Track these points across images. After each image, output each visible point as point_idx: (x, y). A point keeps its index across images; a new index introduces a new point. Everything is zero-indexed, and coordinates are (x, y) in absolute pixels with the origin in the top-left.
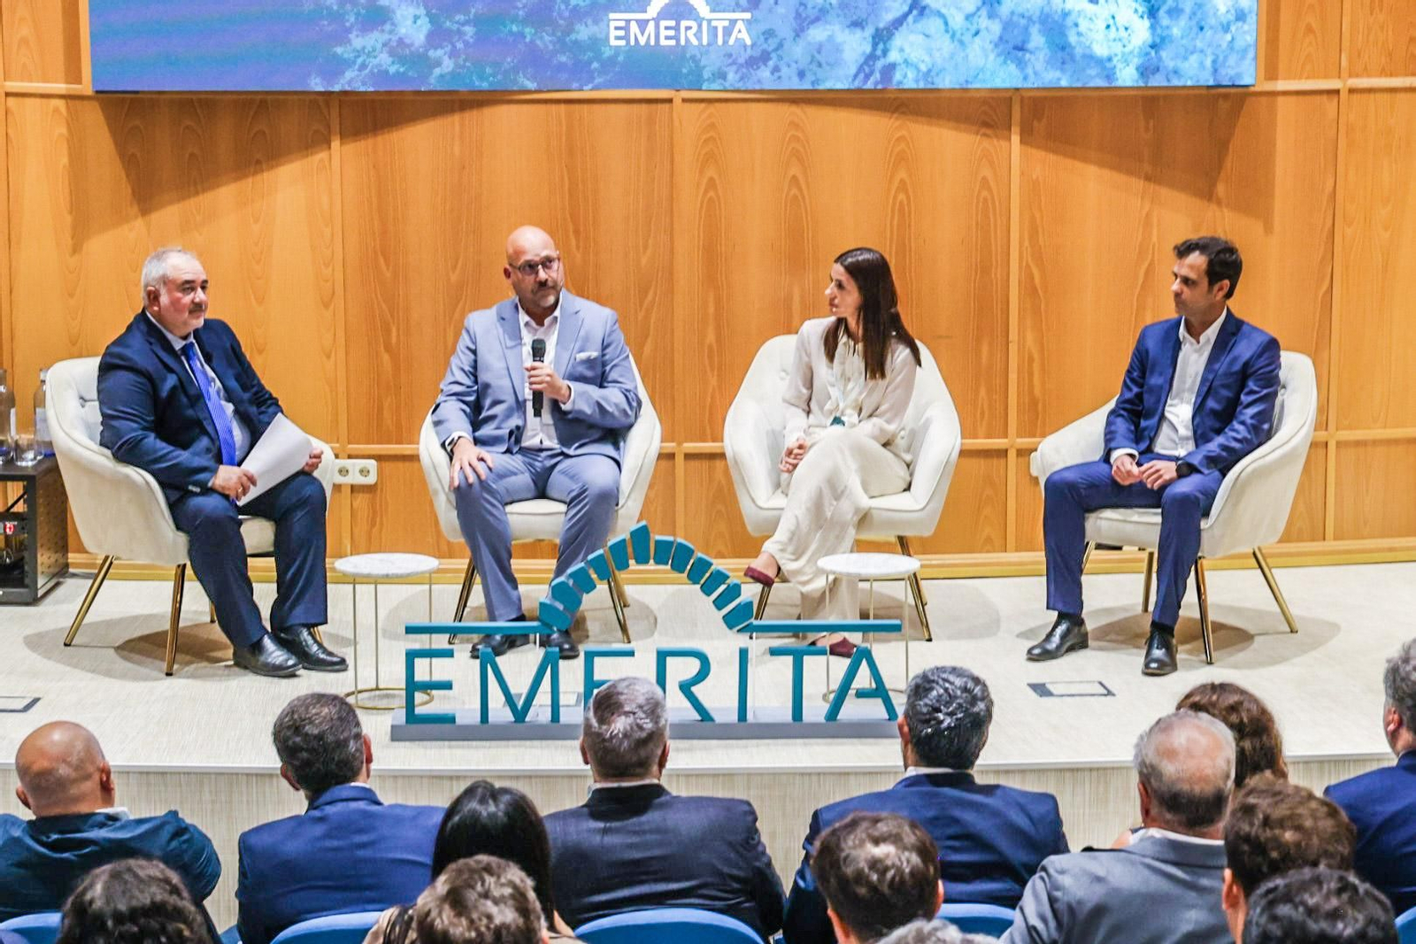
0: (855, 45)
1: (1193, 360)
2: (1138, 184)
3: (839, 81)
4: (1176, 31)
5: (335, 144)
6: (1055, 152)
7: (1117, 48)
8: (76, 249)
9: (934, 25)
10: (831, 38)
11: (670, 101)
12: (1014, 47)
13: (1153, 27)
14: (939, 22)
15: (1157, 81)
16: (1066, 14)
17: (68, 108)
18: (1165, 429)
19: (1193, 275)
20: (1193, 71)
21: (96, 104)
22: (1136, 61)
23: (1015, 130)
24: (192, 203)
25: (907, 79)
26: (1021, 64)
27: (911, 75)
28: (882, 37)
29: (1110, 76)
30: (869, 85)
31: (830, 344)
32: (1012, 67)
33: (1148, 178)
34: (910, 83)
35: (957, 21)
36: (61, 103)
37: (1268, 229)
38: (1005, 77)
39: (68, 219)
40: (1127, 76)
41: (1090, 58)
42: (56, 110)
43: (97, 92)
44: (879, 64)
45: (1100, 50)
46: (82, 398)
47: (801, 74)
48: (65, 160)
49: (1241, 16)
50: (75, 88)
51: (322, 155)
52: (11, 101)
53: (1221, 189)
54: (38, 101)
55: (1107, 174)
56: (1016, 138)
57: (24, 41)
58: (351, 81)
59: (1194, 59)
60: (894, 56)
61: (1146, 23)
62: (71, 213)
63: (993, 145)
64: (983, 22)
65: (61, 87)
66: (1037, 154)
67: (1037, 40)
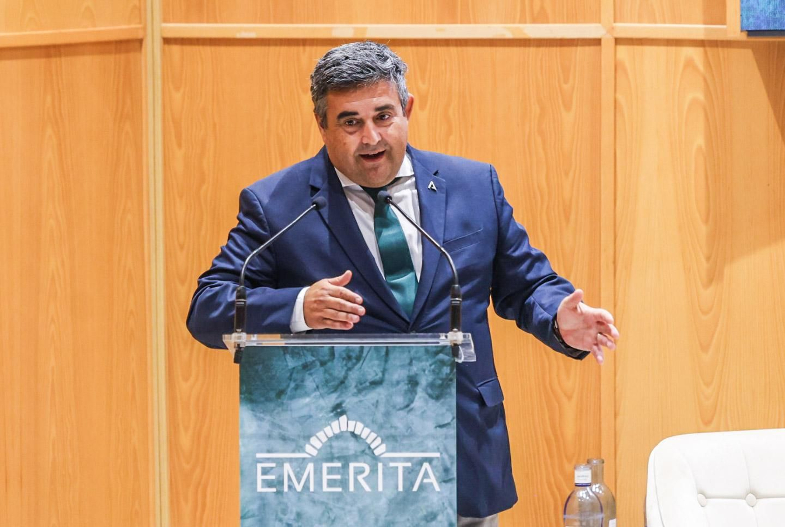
8: (713, 276)
17: (707, 63)
21: (748, 53)
36: (695, 54)
39: (703, 230)
42: (689, 63)
43: (751, 33)
46: (702, 493)
48: (700, 141)
50: (718, 31)
52: (622, 50)
54: (662, 49)
62: (706, 221)
65: (697, 29)
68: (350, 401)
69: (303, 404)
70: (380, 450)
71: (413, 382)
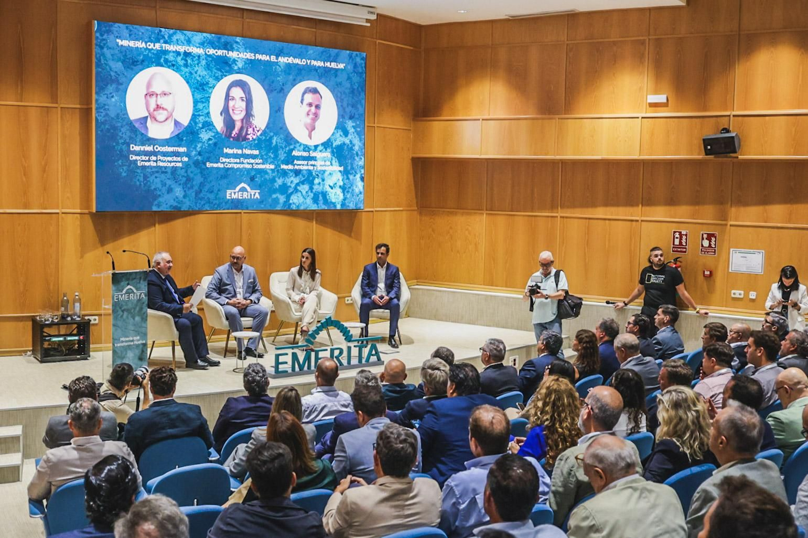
0: (282, 199)
1: (382, 273)
2: (337, 233)
3: (279, 208)
4: (348, 196)
5: (157, 225)
6: (322, 225)
7: (337, 200)
8: (82, 257)
9: (299, 194)
10: (277, 197)
11: (241, 213)
12: (315, 200)
13: (344, 195)
14: (300, 193)
15: (345, 208)
16: (326, 192)
17: (81, 218)
18: (379, 289)
19: (384, 252)
20: (352, 206)
21: (88, 216)
22: (340, 203)
23: (314, 220)
24: (116, 243)
25: (294, 207)
26: (318, 204)
27: (294, 206)
28: (288, 197)
29: (335, 206)
30: (285, 209)
31: (300, 274)
32: (316, 205)
33: (339, 232)
34: (294, 208)
35: (304, 193)
36: (78, 215)
37: (361, 244)
38: (314, 207)
40: (339, 207)
41: (331, 202)
42: (77, 217)
44: (287, 203)
45: (333, 201)
47: (271, 206)
49: (361, 193)
50: (83, 211)
51: (153, 229)
52: (63, 215)
53: (353, 234)
54: (72, 215)
55: (332, 231)
56: (314, 222)
57: (68, 198)
58: (164, 208)
59: (352, 203)
60: (291, 201)
61: (342, 194)
63: (309, 224)
64: (310, 193)
65: (79, 211)
66: (318, 226)
67: (321, 198)
68: (130, 282)
69: (122, 284)
70: (135, 291)
71: (140, 278)
